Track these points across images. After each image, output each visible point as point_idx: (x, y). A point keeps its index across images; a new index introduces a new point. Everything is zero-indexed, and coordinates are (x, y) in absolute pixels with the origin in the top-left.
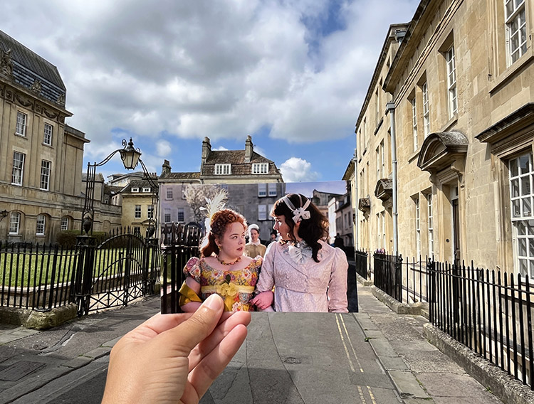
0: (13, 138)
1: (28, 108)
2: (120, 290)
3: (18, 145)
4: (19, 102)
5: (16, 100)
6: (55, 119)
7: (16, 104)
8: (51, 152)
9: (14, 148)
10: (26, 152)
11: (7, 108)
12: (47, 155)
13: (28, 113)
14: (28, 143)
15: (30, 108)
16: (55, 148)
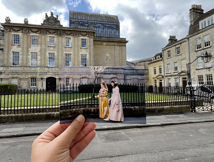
0: (64, 49)
1: (71, 35)
2: (208, 105)
3: (67, 51)
4: (66, 34)
5: (64, 33)
6: (87, 36)
7: (64, 35)
8: (86, 50)
9: (65, 52)
10: (71, 53)
11: (60, 38)
12: (84, 52)
13: (71, 37)
14: (72, 49)
15: (72, 35)
16: (89, 48)
